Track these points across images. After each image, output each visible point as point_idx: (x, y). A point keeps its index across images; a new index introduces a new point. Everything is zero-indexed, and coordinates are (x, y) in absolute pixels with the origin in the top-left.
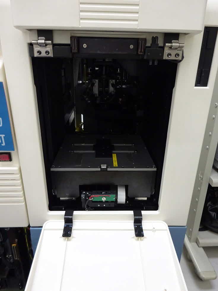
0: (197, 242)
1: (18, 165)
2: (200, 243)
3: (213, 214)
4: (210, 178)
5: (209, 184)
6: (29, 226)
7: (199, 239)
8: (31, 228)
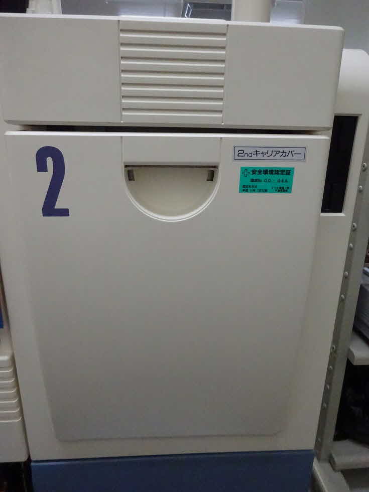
0: (331, 461)
1: (9, 352)
2: (337, 463)
3: (357, 410)
4: (349, 350)
5: (348, 360)
6: (29, 460)
7: (334, 455)
8: (32, 464)
